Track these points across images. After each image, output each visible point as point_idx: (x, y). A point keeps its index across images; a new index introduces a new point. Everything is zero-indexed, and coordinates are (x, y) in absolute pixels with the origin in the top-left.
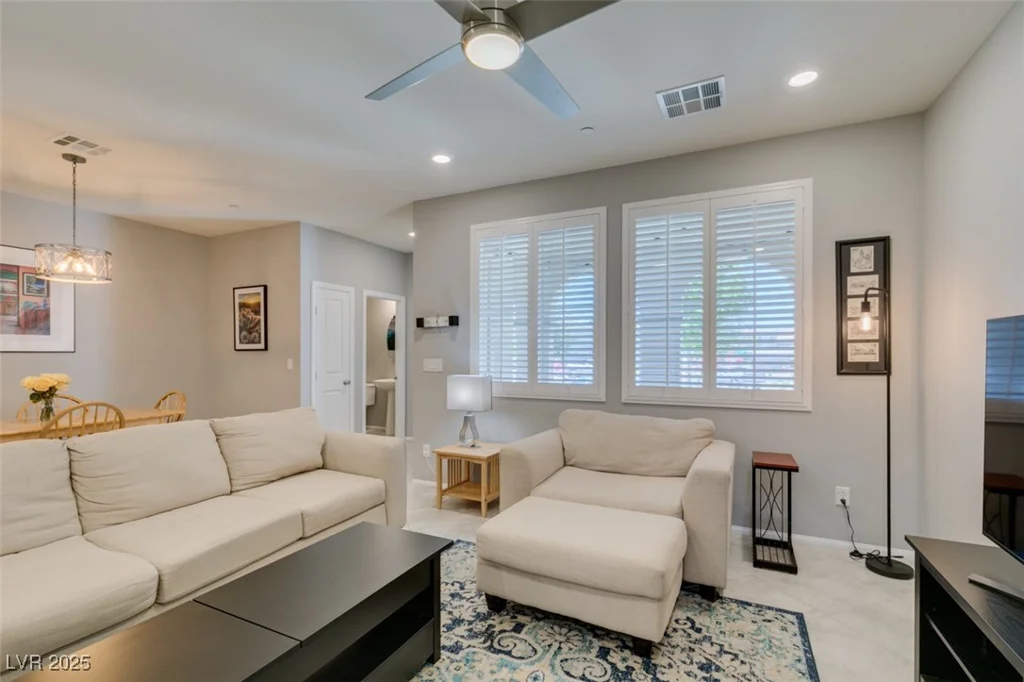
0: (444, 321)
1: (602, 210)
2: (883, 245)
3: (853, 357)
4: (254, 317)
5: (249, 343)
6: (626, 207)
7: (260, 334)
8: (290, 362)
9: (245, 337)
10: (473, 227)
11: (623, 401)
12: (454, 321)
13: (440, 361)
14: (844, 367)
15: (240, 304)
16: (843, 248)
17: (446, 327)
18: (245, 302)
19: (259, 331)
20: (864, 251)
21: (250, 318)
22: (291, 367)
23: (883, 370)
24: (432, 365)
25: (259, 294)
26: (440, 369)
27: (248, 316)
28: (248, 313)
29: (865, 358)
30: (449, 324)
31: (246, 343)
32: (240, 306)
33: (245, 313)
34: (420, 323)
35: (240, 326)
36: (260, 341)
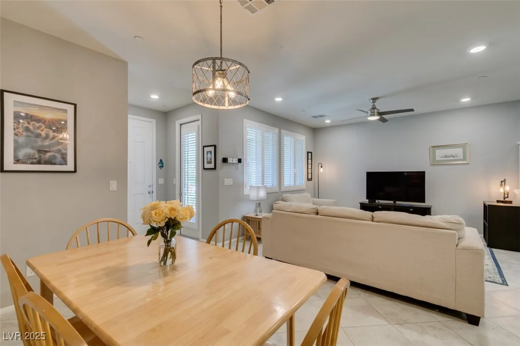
0: (235, 161)
1: (278, 129)
4: (51, 134)
5: (39, 163)
7: (65, 155)
8: (114, 185)
9: (29, 156)
10: (245, 120)
11: (282, 191)
12: (240, 161)
13: (232, 180)
15: (16, 113)
17: (235, 163)
18: (31, 113)
19: (63, 151)
20: (310, 154)
21: (43, 134)
22: (115, 189)
23: (311, 179)
24: (228, 182)
25: (65, 111)
26: (231, 183)
27: (39, 131)
28: (39, 128)
29: (310, 177)
30: (237, 162)
31: (32, 163)
32: (17, 116)
33: (31, 127)
34: (225, 160)
35: (16, 142)
36: (64, 162)
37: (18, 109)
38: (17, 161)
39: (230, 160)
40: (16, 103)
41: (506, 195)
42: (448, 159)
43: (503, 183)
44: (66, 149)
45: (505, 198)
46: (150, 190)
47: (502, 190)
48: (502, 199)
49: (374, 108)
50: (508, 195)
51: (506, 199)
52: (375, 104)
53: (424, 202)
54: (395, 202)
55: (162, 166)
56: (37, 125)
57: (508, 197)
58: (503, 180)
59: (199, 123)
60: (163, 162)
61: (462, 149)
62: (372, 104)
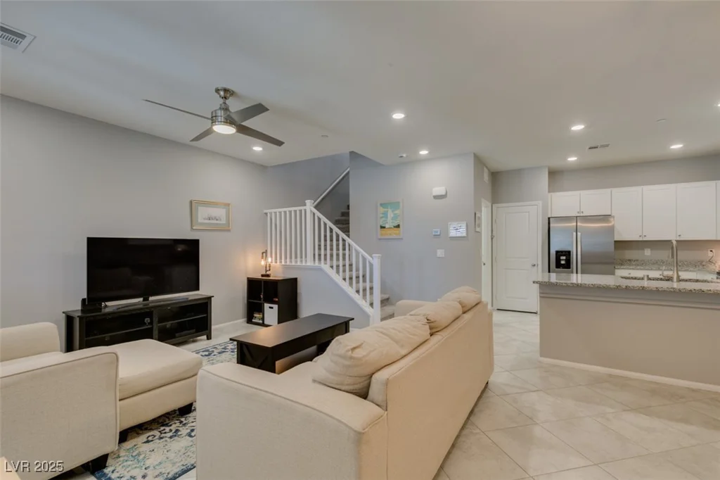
41: (268, 268)
42: (211, 221)
43: (264, 254)
45: (266, 271)
47: (263, 263)
48: (264, 273)
49: (225, 109)
50: (270, 267)
51: (268, 273)
53: (197, 288)
57: (270, 270)
58: (264, 251)
61: (224, 210)
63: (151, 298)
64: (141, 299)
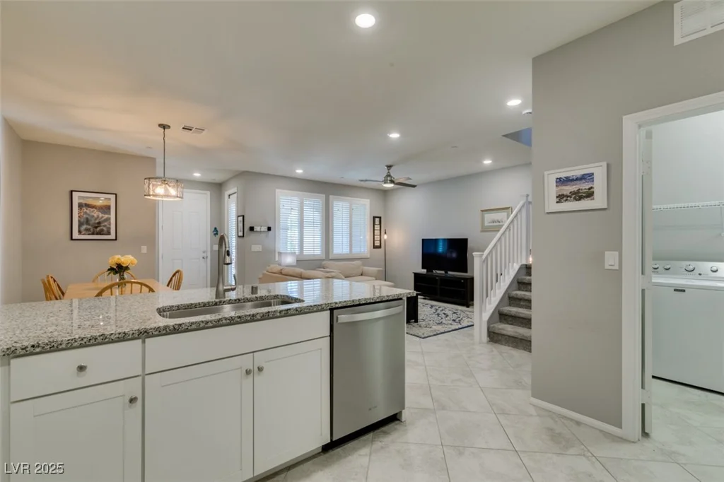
0: (264, 229)
1: (324, 196)
2: (380, 218)
3: (376, 244)
4: (101, 215)
5: (93, 234)
6: (331, 197)
7: (110, 228)
8: (144, 249)
9: (87, 230)
10: (277, 190)
11: (329, 258)
12: (269, 229)
13: (260, 246)
14: (375, 247)
15: (79, 204)
16: (374, 218)
17: (264, 231)
18: (88, 203)
19: (108, 226)
20: (377, 220)
21: (95, 215)
22: (146, 252)
23: (380, 247)
24: (256, 248)
25: (110, 199)
26: (261, 250)
27: (93, 214)
28: (93, 212)
29: (377, 243)
30: (266, 230)
31: (89, 234)
32: (80, 206)
33: (88, 211)
34: (252, 229)
35: (79, 221)
36: (109, 233)
37: (81, 201)
38: (80, 232)
39: (257, 229)
40: (80, 197)
42: (495, 224)
44: (110, 224)
46: (205, 255)
49: (389, 175)
52: (390, 171)
53: (466, 272)
54: (446, 272)
55: (217, 234)
56: (92, 210)
59: (235, 195)
60: (218, 229)
61: (506, 213)
62: (387, 171)
63: (450, 273)
64: (443, 272)
